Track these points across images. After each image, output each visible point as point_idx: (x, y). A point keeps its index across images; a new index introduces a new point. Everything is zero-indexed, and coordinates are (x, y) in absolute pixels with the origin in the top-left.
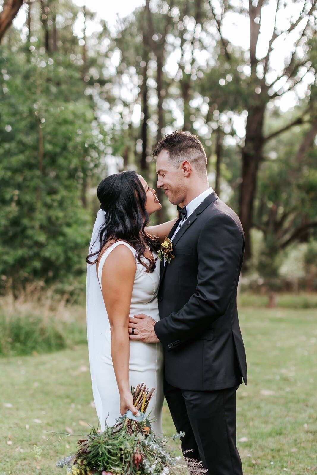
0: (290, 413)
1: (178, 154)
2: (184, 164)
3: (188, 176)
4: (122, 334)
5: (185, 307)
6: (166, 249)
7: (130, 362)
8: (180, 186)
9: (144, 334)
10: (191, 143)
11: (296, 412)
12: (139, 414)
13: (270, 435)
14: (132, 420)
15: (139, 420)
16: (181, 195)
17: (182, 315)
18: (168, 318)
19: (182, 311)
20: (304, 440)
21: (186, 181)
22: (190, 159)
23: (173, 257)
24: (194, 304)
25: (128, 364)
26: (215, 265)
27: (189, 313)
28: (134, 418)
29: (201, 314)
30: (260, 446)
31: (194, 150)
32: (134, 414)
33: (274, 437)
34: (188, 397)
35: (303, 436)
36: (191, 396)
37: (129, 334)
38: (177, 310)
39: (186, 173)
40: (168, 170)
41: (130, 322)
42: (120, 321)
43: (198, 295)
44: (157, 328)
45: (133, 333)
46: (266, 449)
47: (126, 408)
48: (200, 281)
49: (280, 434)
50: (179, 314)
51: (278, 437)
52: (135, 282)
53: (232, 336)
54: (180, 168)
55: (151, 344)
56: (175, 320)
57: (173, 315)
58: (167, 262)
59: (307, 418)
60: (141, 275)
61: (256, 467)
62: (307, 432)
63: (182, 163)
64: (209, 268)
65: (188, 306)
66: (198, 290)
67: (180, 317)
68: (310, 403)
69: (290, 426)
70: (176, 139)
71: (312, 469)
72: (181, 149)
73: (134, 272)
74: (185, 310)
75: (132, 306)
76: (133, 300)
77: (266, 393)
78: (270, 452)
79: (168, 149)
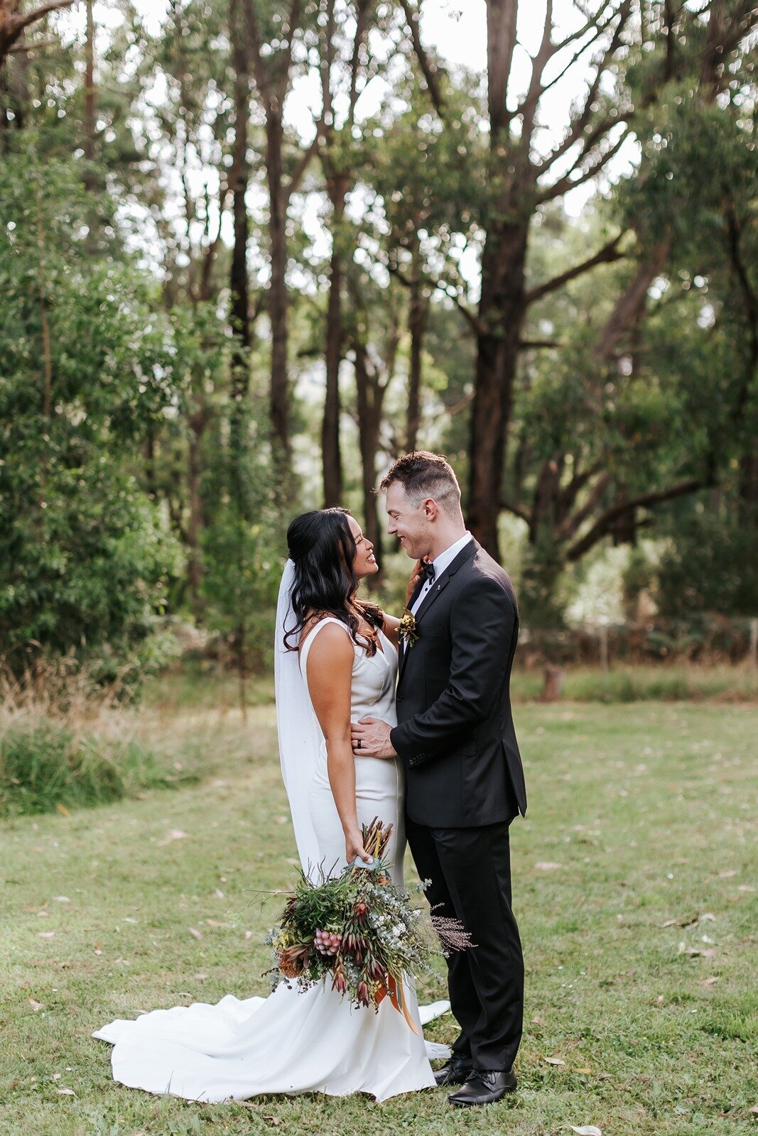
0: (591, 898)
1: (418, 489)
2: (427, 504)
3: (433, 520)
4: (342, 749)
5: (433, 708)
6: (406, 627)
7: (357, 788)
8: (422, 534)
9: (375, 746)
10: (437, 471)
11: (603, 895)
12: (371, 860)
13: (556, 931)
14: (361, 869)
15: (371, 868)
16: (424, 547)
17: (429, 718)
18: (409, 722)
19: (429, 712)
20: (616, 938)
21: (431, 528)
22: (435, 496)
23: (417, 638)
24: (445, 704)
25: (354, 791)
26: (476, 650)
27: (439, 717)
28: (364, 866)
29: (457, 719)
30: (539, 947)
31: (442, 481)
32: (365, 860)
33: (562, 935)
34: (440, 838)
35: (614, 932)
36: (443, 836)
37: (353, 748)
38: (422, 712)
39: (430, 517)
40: (402, 512)
41: (352, 731)
42: (338, 732)
43: (451, 692)
44: (394, 735)
45: (359, 747)
46: (549, 951)
47: (354, 853)
48: (453, 673)
49: (574, 930)
50: (424, 718)
51: (570, 935)
52: (353, 674)
53: (502, 748)
54: (420, 509)
55: (388, 759)
56: (420, 725)
57: (416, 718)
58: (408, 645)
59: (622, 905)
60: (361, 662)
61: (534, 976)
62: (622, 926)
63: (424, 501)
64: (465, 654)
65: (436, 706)
66: (451, 685)
67: (427, 722)
68: (629, 881)
69: (590, 919)
70: (415, 467)
71: (628, 975)
72: (423, 481)
73: (352, 659)
74: (433, 712)
75: (353, 709)
76: (354, 699)
77: (546, 866)
78: (556, 955)
79: (403, 480)
